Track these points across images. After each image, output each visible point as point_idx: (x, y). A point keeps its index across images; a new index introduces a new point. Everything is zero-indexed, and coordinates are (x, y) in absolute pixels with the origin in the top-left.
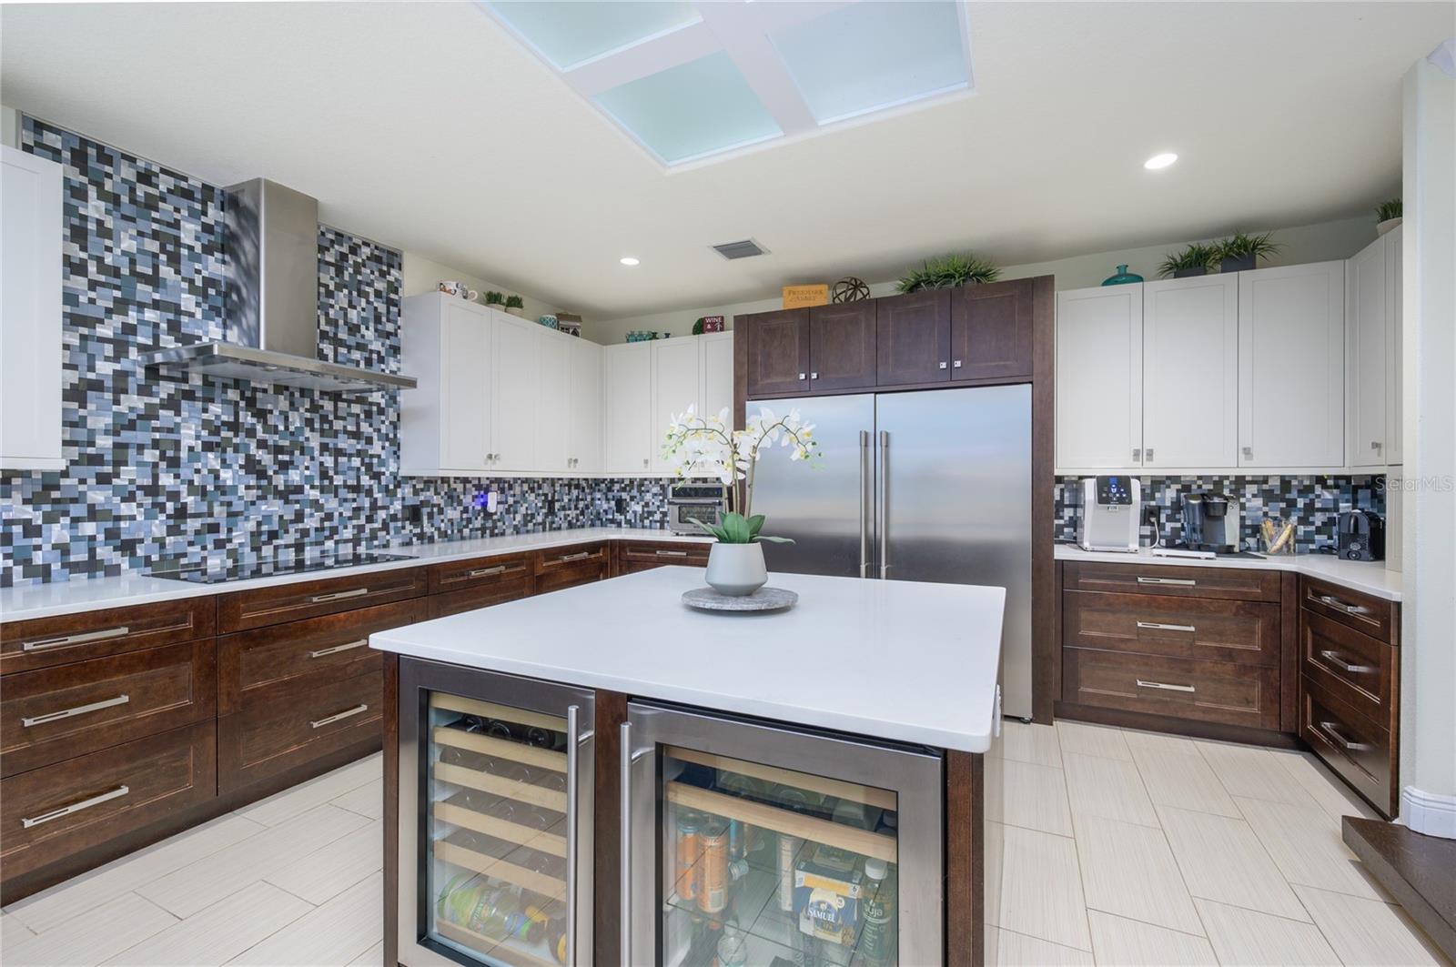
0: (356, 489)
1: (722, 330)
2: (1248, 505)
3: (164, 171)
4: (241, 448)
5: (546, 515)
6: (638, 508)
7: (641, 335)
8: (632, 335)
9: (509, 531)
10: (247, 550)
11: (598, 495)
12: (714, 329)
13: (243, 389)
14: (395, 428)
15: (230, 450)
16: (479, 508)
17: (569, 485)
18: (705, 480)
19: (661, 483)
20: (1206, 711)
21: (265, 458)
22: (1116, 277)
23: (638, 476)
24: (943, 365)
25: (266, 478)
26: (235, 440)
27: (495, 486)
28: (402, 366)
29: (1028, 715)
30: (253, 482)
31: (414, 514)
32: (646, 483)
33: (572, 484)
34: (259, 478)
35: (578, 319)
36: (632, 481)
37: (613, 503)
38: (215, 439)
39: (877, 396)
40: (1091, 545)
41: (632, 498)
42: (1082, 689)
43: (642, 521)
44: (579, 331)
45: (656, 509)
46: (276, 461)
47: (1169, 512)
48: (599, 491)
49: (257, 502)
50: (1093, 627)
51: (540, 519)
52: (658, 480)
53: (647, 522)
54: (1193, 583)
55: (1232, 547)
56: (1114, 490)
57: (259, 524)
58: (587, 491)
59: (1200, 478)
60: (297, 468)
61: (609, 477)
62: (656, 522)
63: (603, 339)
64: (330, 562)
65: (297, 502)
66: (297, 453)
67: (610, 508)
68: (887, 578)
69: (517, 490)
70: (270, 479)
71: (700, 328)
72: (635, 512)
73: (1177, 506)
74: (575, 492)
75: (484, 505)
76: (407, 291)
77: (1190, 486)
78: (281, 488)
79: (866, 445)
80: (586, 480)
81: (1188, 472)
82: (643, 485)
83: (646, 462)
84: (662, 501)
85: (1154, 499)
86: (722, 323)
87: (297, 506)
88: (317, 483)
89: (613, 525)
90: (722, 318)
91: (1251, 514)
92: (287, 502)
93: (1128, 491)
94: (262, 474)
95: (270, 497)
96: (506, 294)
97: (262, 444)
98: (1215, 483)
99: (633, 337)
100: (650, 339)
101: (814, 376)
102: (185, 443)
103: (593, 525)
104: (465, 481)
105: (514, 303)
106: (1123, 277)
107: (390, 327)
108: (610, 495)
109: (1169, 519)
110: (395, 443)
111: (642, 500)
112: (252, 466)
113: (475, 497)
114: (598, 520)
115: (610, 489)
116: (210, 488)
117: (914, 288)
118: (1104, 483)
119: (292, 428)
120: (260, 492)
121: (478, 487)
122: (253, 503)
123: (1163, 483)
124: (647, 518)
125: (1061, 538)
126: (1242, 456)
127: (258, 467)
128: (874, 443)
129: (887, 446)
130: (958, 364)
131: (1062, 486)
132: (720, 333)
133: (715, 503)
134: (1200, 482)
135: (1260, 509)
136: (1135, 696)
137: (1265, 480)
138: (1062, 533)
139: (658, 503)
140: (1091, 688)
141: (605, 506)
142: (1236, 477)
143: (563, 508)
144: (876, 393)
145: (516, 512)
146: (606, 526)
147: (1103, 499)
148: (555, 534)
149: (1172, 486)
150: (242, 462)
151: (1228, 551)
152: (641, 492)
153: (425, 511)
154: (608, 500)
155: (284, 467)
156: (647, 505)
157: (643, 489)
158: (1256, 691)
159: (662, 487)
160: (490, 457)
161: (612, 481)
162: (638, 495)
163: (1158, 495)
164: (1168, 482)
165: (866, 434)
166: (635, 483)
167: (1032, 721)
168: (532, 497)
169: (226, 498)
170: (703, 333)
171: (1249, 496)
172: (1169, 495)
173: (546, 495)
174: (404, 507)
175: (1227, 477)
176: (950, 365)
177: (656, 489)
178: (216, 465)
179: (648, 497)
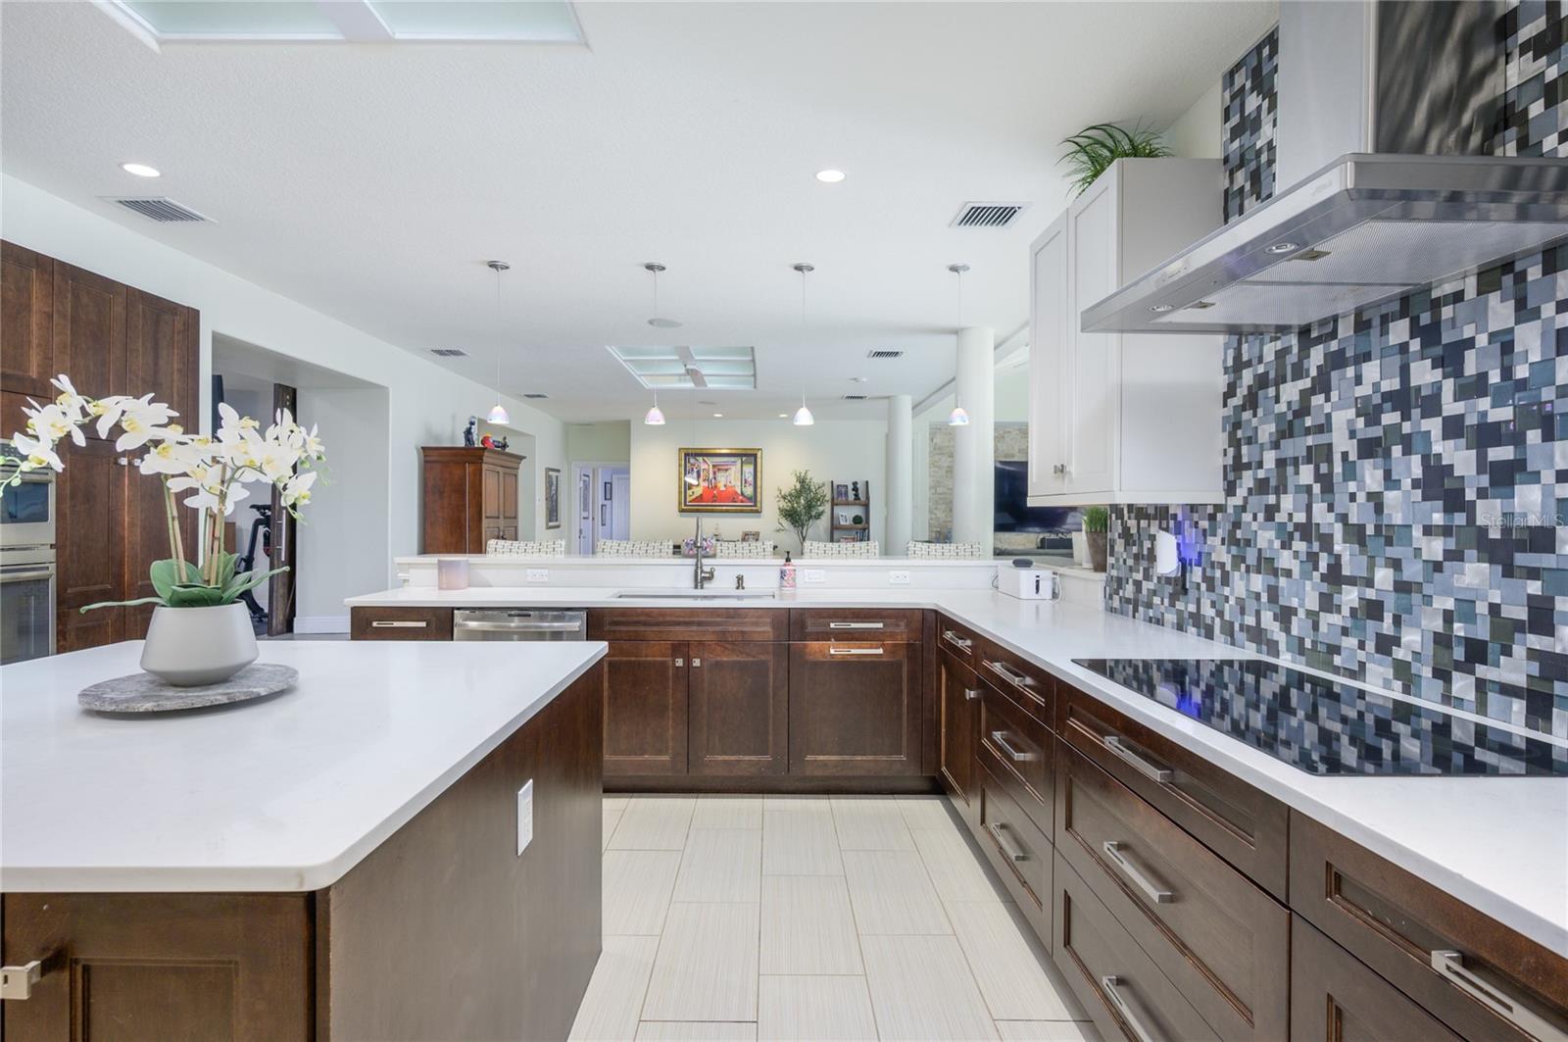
4: (1417, 443)
13: (1415, 314)
15: (1397, 451)
21: (1461, 459)
25: (1462, 510)
26: (1407, 428)
30: (1438, 518)
34: (1448, 510)
38: (1376, 432)
46: (1482, 465)
49: (1446, 564)
57: (1448, 617)
60: (1535, 478)
65: (1533, 573)
66: (1534, 436)
70: (1470, 509)
78: (1495, 534)
87: (1534, 587)
92: (1509, 571)
94: (1454, 501)
95: (1471, 553)
97: (1453, 428)
112: (1438, 483)
116: (1370, 530)
119: (1521, 372)
120: (1452, 544)
122: (1437, 567)
127: (1448, 484)
150: (1417, 471)
155: (1505, 477)
169: (1393, 552)
178: (1378, 483)
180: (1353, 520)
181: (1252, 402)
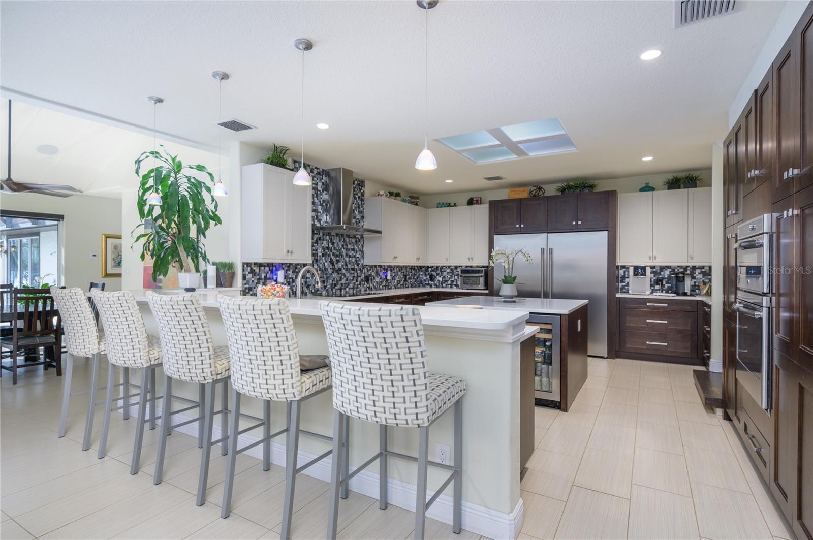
0: (353, 269)
1: (481, 204)
2: (697, 277)
3: (315, 168)
4: (329, 255)
5: (404, 281)
6: (440, 279)
7: (443, 204)
8: (439, 204)
9: (393, 287)
10: (330, 289)
11: (421, 273)
12: (477, 203)
13: (330, 236)
14: (363, 247)
15: (327, 256)
16: (384, 277)
17: (411, 269)
18: (471, 267)
19: (451, 268)
20: (671, 352)
21: (334, 259)
22: (644, 188)
23: (440, 265)
24: (574, 223)
26: (328, 253)
27: (389, 269)
28: (365, 223)
29: (606, 356)
30: (331, 267)
31: (367, 279)
32: (444, 268)
33: (412, 268)
34: (333, 266)
35: (418, 198)
36: (437, 267)
37: (428, 277)
38: (324, 253)
39: (548, 234)
40: (632, 292)
41: (437, 275)
42: (627, 346)
43: (442, 284)
44: (418, 203)
45: (448, 279)
46: (336, 260)
47: (666, 280)
48: (422, 271)
49: (332, 274)
50: (631, 322)
51: (402, 282)
52: (449, 267)
53: (444, 285)
54: (666, 305)
55: (687, 293)
56: (640, 271)
58: (417, 271)
59: (678, 266)
60: (340, 262)
61: (426, 265)
62: (449, 285)
63: (426, 206)
64: (347, 295)
65: (340, 274)
66: (340, 257)
67: (427, 279)
68: (551, 298)
69: (395, 270)
70: (335, 266)
71: (471, 202)
72: (439, 281)
73: (669, 278)
74: (413, 272)
75: (386, 276)
76: (367, 195)
77: (675, 270)
78: (337, 269)
79: (543, 253)
80: (417, 266)
81: (674, 264)
82: (442, 269)
83: (447, 259)
84: (451, 276)
85: (660, 275)
86: (480, 200)
88: (344, 267)
89: (428, 286)
90: (481, 198)
91: (698, 281)
92: (338, 274)
93: (645, 271)
94: (333, 264)
95: (335, 272)
96: (395, 191)
97: (333, 254)
98: (684, 269)
99: (440, 205)
100: (448, 206)
101: (522, 226)
102: (319, 254)
103: (419, 286)
104: (380, 266)
105: (398, 195)
106: (648, 188)
107: (361, 209)
108: (427, 273)
109: (667, 283)
110: (362, 252)
111: (442, 275)
112: (331, 262)
113: (383, 273)
114: (421, 284)
115: (427, 270)
116: (323, 269)
117: (563, 190)
118: (636, 268)
119: (340, 248)
120: (333, 270)
121: (384, 269)
123: (664, 268)
124: (445, 283)
125: (624, 290)
126: (689, 258)
127: (333, 262)
128: (547, 253)
129: (552, 254)
130: (580, 223)
131: (624, 269)
132: (480, 205)
133: (480, 276)
134: (679, 268)
135: (701, 279)
136: (646, 348)
137: (703, 267)
138: (625, 289)
139: (449, 277)
140: (630, 345)
141: (425, 278)
142: (693, 266)
143: (410, 278)
144: (548, 233)
145: (395, 280)
146: (425, 287)
147: (636, 274)
148: (407, 289)
149: (668, 270)
150: (329, 260)
151: (685, 294)
152: (441, 272)
153: (370, 278)
154: (426, 275)
155: (338, 262)
156: (444, 277)
157: (443, 270)
158: (688, 345)
159: (452, 269)
160: (395, 257)
161: (428, 267)
162: (440, 273)
163: (662, 273)
164: (666, 268)
165: (543, 249)
166: (439, 268)
167: (607, 358)
168: (400, 273)
169: (326, 272)
170: (472, 205)
171: (697, 273)
172: (667, 273)
173: (404, 273)
174: (365, 276)
175: (689, 266)
176: (577, 223)
177: (448, 271)
178: (324, 261)
179: (445, 274)
180: (321, 267)
181: (316, 242)
